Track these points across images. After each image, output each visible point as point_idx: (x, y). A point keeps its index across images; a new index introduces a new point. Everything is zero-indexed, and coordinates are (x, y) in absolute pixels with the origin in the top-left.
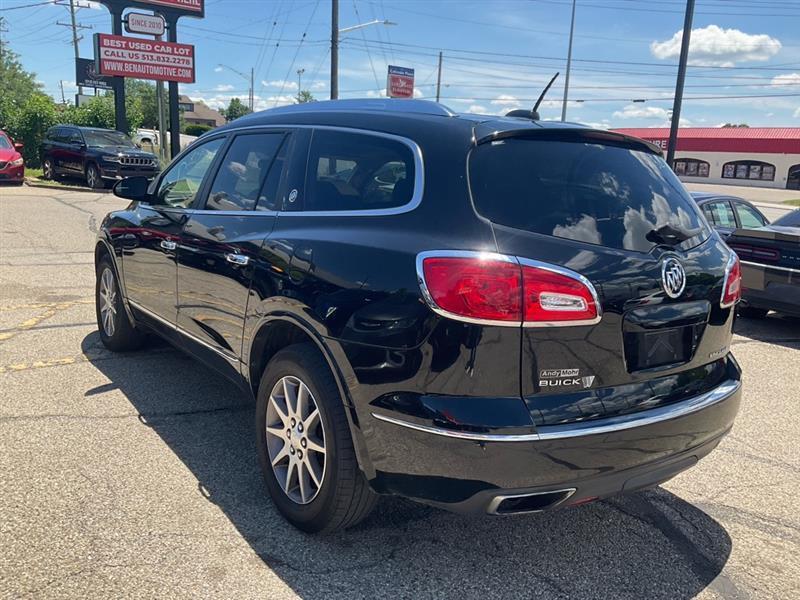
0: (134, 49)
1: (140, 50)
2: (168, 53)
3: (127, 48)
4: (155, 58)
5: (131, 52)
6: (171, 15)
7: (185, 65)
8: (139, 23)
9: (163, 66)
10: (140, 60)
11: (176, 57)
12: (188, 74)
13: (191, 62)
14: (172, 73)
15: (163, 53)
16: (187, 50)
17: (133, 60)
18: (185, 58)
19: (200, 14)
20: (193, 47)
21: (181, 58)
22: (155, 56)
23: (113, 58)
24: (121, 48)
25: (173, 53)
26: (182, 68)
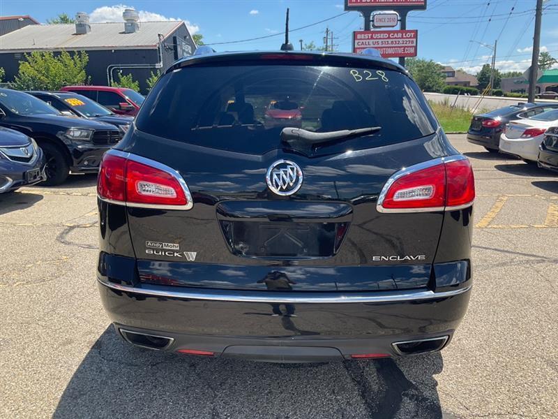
0: (377, 39)
1: (380, 39)
2: (399, 38)
3: (372, 38)
4: (390, 42)
5: (374, 41)
6: (403, 11)
7: (410, 45)
8: (380, 20)
9: (395, 47)
10: (380, 45)
11: (405, 40)
12: (412, 50)
13: (415, 42)
14: (400, 51)
15: (396, 38)
16: (413, 34)
17: (376, 46)
18: (411, 40)
19: (423, 7)
20: (417, 31)
21: (407, 40)
22: (390, 41)
23: (363, 46)
24: (368, 39)
25: (402, 38)
26: (408, 47)
